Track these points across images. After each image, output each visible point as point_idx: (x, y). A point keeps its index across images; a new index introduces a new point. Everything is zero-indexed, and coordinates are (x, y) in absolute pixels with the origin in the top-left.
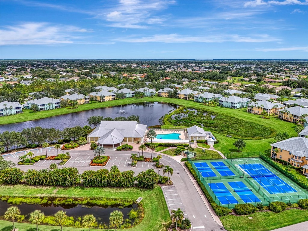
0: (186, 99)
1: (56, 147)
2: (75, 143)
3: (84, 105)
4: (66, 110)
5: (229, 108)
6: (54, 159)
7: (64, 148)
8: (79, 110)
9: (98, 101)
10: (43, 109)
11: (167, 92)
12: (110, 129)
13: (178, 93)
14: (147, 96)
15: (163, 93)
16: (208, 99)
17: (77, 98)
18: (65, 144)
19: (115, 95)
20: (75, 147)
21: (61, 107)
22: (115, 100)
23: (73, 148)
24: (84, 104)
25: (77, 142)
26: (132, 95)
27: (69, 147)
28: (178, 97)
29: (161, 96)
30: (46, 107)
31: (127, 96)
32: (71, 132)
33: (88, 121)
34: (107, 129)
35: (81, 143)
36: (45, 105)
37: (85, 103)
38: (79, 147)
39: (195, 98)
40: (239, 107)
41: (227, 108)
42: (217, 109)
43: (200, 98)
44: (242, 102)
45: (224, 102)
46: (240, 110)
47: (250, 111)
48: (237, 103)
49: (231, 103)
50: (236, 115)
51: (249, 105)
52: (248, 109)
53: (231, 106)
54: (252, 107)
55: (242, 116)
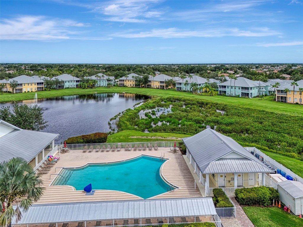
0: (162, 88)
5: (238, 96)
11: (132, 79)
13: (149, 79)
14: (101, 86)
15: (127, 81)
16: (200, 85)
19: (43, 83)
22: (43, 90)
26: (75, 83)
28: (149, 87)
29: (125, 86)
31: (67, 85)
39: (177, 86)
40: (255, 96)
41: (234, 97)
42: (219, 99)
43: (185, 85)
44: (259, 87)
45: (228, 88)
46: (260, 98)
47: (281, 99)
48: (253, 88)
49: (241, 88)
50: (262, 106)
51: (278, 89)
52: (278, 96)
53: (243, 93)
54: (285, 93)
55: (277, 109)
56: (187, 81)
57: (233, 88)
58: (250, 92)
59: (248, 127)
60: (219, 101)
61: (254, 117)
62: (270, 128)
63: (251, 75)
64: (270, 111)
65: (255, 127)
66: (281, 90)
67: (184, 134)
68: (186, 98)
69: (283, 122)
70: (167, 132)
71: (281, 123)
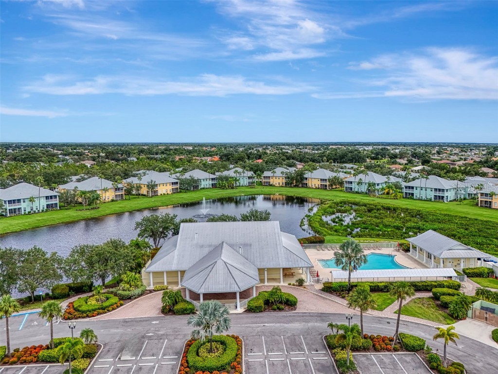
0: (324, 187)
1: (44, 312)
2: (108, 293)
3: (114, 203)
4: (72, 214)
5: (430, 200)
6: (36, 362)
7: (74, 314)
8: (103, 213)
9: (142, 195)
10: (15, 212)
11: (281, 175)
12: (210, 246)
13: (305, 176)
14: (241, 185)
15: (274, 178)
16: (378, 185)
17: (96, 187)
18: (76, 300)
19: (177, 183)
20: (110, 309)
21: (60, 207)
22: (178, 192)
23: (104, 310)
24: (113, 201)
25: (114, 290)
26: (211, 182)
27: (90, 308)
28: (305, 186)
29: (271, 185)
30: (23, 205)
31: (203, 184)
32: (95, 258)
33: (136, 229)
34: (202, 246)
35: (127, 293)
36: (22, 201)
37: (115, 199)
38: (121, 305)
39: (346, 185)
40: (451, 199)
41: (425, 200)
42: (408, 203)
43: (358, 184)
44: (456, 189)
45: (416, 189)
46: (459, 203)
47: (485, 204)
48: (449, 190)
49: (433, 190)
50: (463, 213)
51: (482, 192)
52: (481, 201)
53: (436, 196)
54: (490, 196)
55: (481, 215)
56: (361, 179)
57: (424, 189)
58: (446, 194)
59: (454, 232)
60: (409, 206)
61: (457, 223)
62: (477, 234)
63: (439, 170)
64: (473, 217)
65: (462, 233)
66: (485, 194)
67: (392, 239)
68: (365, 201)
69: (489, 229)
70: (373, 238)
71: (487, 229)
